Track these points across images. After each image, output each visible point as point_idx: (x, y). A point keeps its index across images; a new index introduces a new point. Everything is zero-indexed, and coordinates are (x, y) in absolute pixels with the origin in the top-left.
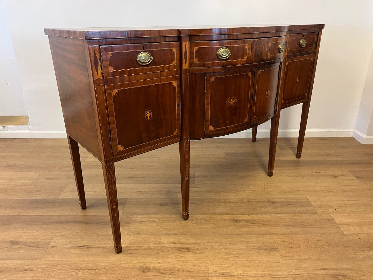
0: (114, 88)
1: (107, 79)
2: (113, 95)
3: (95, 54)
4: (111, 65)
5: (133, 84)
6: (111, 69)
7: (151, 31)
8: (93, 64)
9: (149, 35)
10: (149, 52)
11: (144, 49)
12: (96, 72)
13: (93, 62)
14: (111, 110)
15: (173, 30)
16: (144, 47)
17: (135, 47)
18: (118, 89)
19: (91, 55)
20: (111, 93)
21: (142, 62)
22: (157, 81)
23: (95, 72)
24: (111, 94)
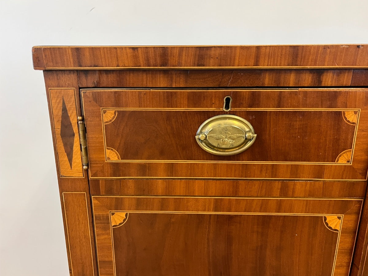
0: (119, 206)
1: (98, 181)
2: (113, 225)
3: (65, 110)
4: (111, 145)
5: (178, 205)
6: (113, 156)
7: (263, 51)
8: (59, 136)
9: (252, 61)
10: (247, 116)
11: (227, 107)
12: (66, 158)
13: (58, 131)
14: (107, 259)
15: (358, 46)
16: (228, 100)
17: (195, 100)
18: (129, 212)
19: (55, 113)
20: (108, 218)
21: (214, 147)
22: (264, 206)
23: (64, 158)
24: (107, 220)
